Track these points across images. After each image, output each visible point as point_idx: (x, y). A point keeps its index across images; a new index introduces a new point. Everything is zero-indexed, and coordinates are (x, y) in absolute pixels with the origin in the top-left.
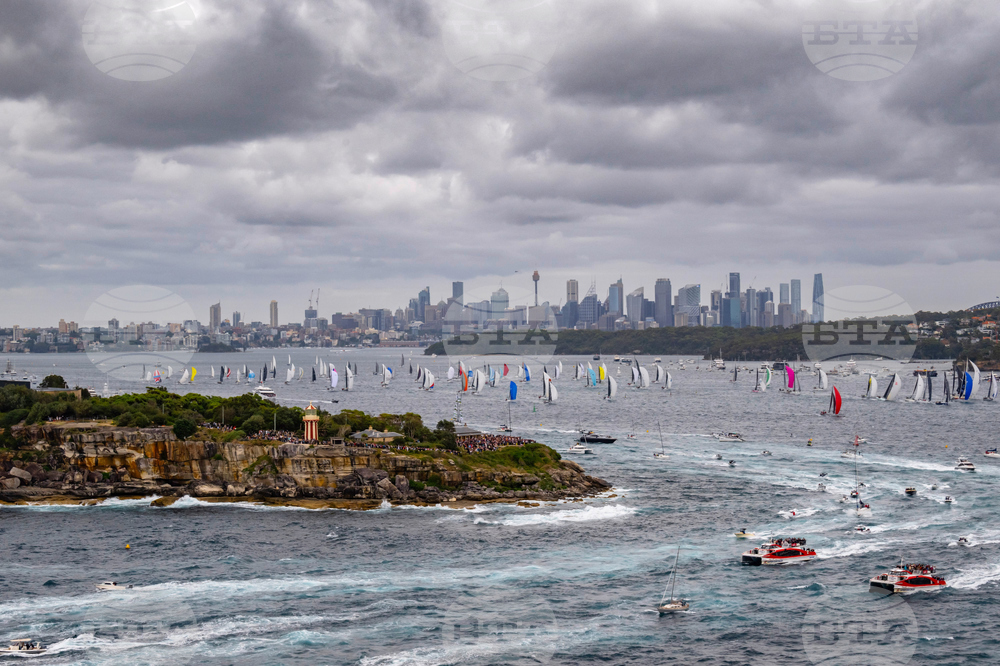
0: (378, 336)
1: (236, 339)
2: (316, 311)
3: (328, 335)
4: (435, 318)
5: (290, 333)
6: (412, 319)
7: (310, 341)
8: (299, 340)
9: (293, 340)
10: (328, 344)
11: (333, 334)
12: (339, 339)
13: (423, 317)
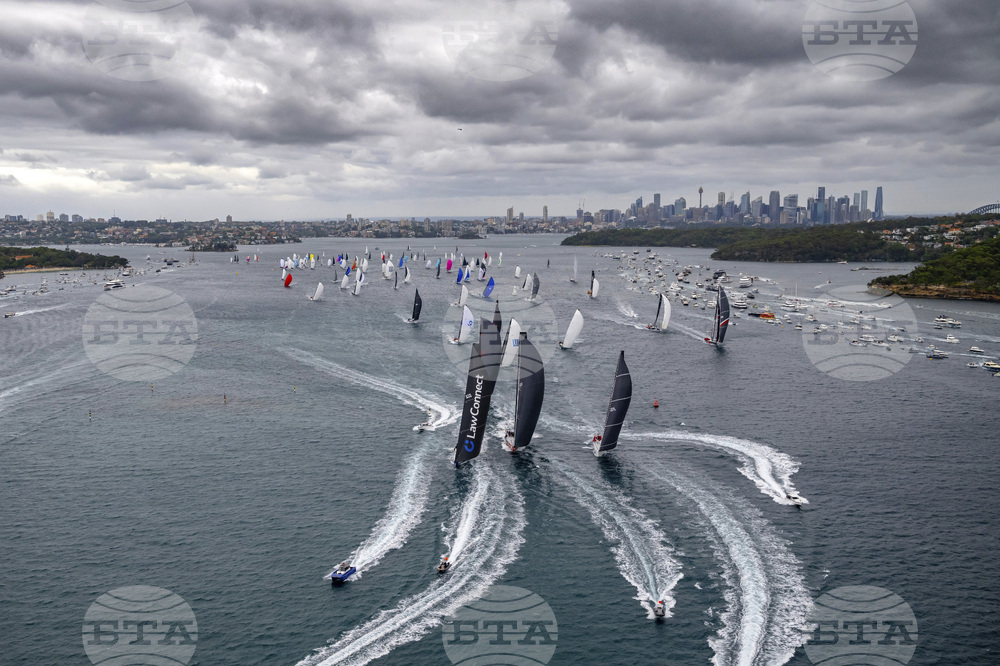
1: (511, 228)
3: (563, 226)
5: (544, 224)
7: (552, 229)
8: (547, 229)
9: (544, 229)
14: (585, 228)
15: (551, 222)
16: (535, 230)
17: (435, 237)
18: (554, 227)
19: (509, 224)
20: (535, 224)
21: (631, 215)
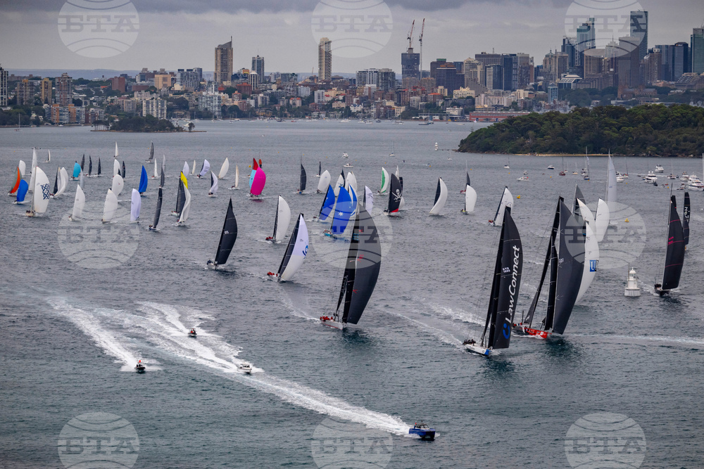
0: (473, 101)
1: (236, 103)
2: (418, 56)
3: (392, 98)
4: (600, 70)
5: (332, 93)
6: (565, 71)
7: (360, 108)
8: (343, 105)
9: (335, 105)
10: (388, 114)
11: (399, 98)
12: (408, 104)
13: (581, 67)
14: (455, 104)
15: (349, 86)
16: (306, 109)
17: (26, 123)
18: (366, 101)
19: (229, 91)
20: (305, 92)
21: (563, 70)
